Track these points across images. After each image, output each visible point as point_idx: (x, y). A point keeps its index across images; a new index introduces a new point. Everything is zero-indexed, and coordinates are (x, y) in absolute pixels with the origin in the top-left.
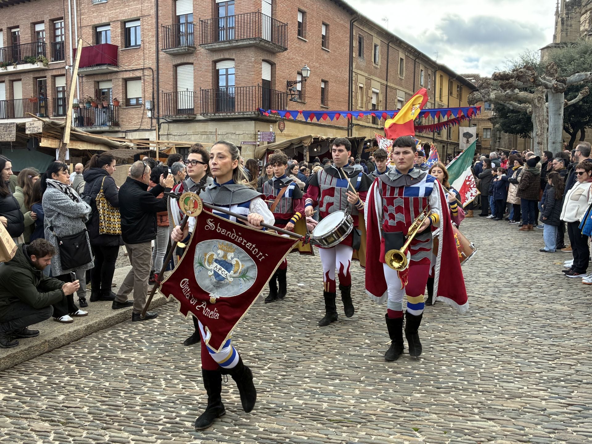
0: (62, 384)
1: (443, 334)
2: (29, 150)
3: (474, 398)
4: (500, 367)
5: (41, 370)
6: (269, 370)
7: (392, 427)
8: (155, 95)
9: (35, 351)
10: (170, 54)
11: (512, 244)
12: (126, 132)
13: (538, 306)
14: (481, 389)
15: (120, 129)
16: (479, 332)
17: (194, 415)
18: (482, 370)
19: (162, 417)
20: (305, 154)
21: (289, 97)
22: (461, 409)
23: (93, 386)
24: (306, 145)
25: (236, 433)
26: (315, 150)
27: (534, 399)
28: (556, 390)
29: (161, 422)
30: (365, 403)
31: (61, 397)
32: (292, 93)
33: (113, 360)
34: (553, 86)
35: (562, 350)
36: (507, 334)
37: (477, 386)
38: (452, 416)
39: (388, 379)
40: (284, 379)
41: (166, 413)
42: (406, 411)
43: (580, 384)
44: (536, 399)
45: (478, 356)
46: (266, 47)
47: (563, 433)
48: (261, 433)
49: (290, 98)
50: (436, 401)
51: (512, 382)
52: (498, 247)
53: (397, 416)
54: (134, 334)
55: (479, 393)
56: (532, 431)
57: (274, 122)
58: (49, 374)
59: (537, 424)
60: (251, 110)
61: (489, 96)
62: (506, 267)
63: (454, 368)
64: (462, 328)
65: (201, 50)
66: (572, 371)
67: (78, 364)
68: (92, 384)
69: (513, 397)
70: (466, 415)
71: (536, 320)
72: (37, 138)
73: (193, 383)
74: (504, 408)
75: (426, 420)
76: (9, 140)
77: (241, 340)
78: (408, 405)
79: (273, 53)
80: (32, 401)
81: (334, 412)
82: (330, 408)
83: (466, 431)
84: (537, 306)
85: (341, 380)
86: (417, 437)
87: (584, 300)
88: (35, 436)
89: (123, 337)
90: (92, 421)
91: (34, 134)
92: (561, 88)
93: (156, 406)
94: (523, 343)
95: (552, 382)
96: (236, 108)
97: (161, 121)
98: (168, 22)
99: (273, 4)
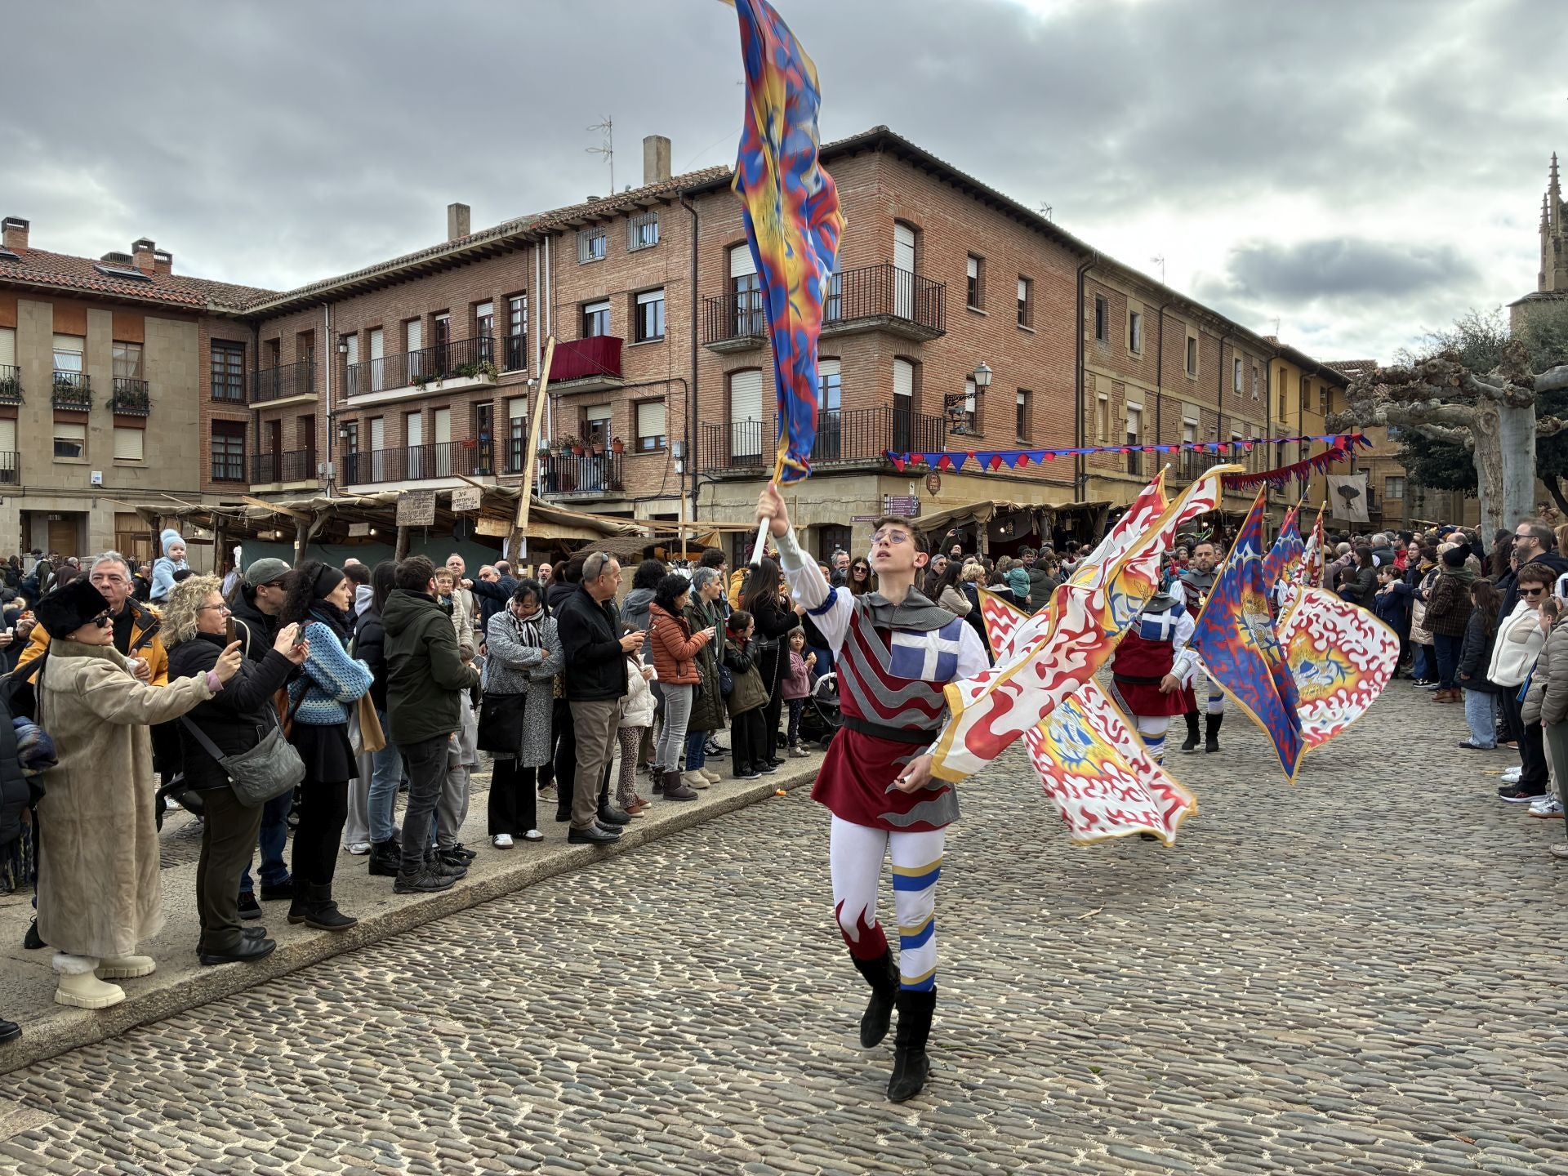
0: (489, 962)
1: (1197, 904)
2: (457, 540)
3: (1225, 1023)
4: (1294, 971)
5: (455, 937)
7: (1052, 1063)
8: (690, 431)
9: (449, 904)
10: (718, 352)
11: (1403, 730)
12: (635, 501)
13: (1418, 857)
14: (1243, 1008)
15: (624, 496)
16: (1272, 904)
17: (703, 1023)
18: (1256, 975)
19: (649, 1023)
20: (979, 539)
21: (950, 426)
22: (1191, 1040)
23: (540, 967)
24: (982, 521)
25: (770, 1057)
26: (1002, 530)
27: (1344, 1031)
28: (1393, 1017)
29: (645, 1032)
30: (1012, 1020)
31: (486, 983)
32: (956, 417)
33: (577, 927)
34: (1505, 393)
35: (1433, 943)
36: (1330, 911)
37: (1237, 1003)
38: (1172, 1052)
39: (1066, 982)
41: (655, 1018)
42: (1086, 1038)
43: (1445, 1009)
44: (1348, 1031)
45: (1258, 949)
46: (902, 332)
47: (1378, 1092)
48: (814, 1059)
49: (951, 428)
50: (1148, 1024)
51: (1309, 999)
52: (1369, 736)
53: (1066, 1045)
54: (618, 882)
55: (1237, 1015)
56: (1316, 1086)
57: (918, 476)
58: (470, 943)
59: (1332, 1075)
60: (870, 455)
61: (1372, 414)
62: (1374, 777)
63: (1201, 968)
64: (1240, 895)
66: (1442, 985)
67: (518, 930)
68: (537, 964)
69: (1302, 1025)
70: (1198, 1050)
71: (1400, 886)
72: (470, 518)
73: (710, 971)
74: (1276, 1043)
75: (1121, 1055)
76: (423, 523)
77: (807, 901)
78: (1092, 1028)
79: (916, 342)
80: (437, 986)
81: (952, 1032)
82: (945, 1024)
83: (1191, 1078)
84: (1415, 857)
85: (976, 979)
86: (1096, 1083)
87: (1521, 848)
88: (439, 1041)
89: (599, 887)
90: (532, 1024)
91: (466, 512)
92: (1523, 397)
93: (639, 1004)
94: (1357, 928)
95: (1391, 1003)
96: (842, 451)
97: (701, 479)
98: (717, 291)
99: (917, 247)
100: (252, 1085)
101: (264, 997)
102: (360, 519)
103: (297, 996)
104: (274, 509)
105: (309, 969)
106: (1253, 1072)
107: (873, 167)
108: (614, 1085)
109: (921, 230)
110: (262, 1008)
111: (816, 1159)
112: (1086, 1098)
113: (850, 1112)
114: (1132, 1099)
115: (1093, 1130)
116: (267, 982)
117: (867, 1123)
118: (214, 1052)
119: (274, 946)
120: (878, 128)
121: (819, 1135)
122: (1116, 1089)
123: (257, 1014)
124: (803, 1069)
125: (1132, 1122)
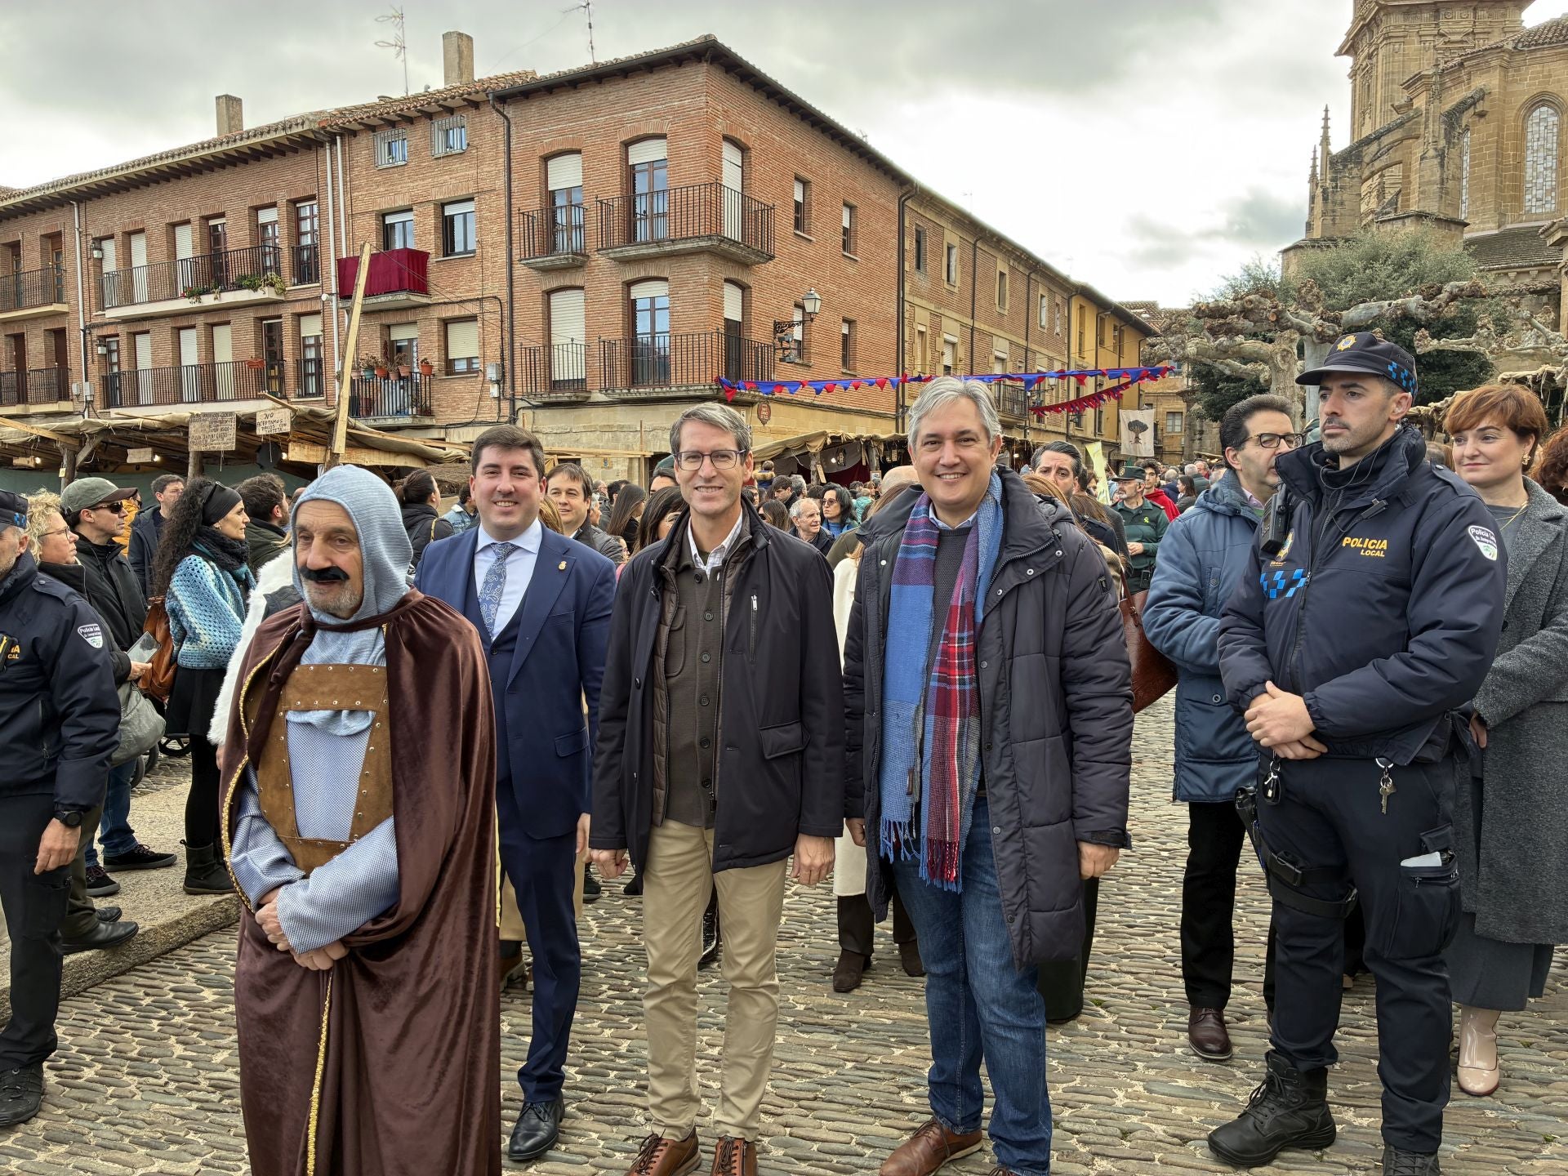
2: (262, 467)
6: (797, 898)
8: (507, 353)
10: (536, 269)
12: (446, 427)
15: (434, 422)
19: (605, 986)
20: (813, 469)
21: (779, 354)
24: (813, 451)
26: (833, 460)
29: (603, 997)
32: (785, 345)
34: (1315, 329)
38: (1163, 977)
40: (828, 913)
41: (611, 979)
46: (732, 254)
48: (801, 1014)
49: (781, 356)
50: (1129, 950)
57: (749, 404)
60: (703, 382)
61: (1184, 349)
63: (1155, 888)
64: (1162, 813)
65: (600, 261)
72: (278, 443)
75: (1115, 985)
76: (222, 448)
79: (745, 265)
86: (1103, 1017)
91: (272, 436)
92: (1333, 333)
96: (673, 377)
97: (519, 404)
98: (533, 204)
99: (745, 167)
100: (149, 1096)
101: (130, 988)
102: (141, 444)
103: (172, 985)
104: (34, 431)
105: (178, 952)
106: (1251, 992)
107: (701, 79)
108: (590, 1060)
109: (749, 149)
110: (133, 1002)
111: (846, 1126)
112: (1100, 1034)
113: (862, 1069)
114: (1146, 1030)
115: (1122, 1067)
116: (129, 970)
117: (884, 1079)
118: (88, 1058)
119: (136, 928)
120: (706, 37)
121: (839, 1099)
122: (1127, 1021)
123: (128, 1009)
124: (792, 1025)
125: (1155, 1054)
